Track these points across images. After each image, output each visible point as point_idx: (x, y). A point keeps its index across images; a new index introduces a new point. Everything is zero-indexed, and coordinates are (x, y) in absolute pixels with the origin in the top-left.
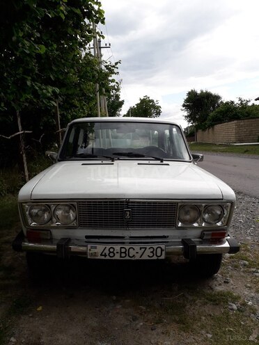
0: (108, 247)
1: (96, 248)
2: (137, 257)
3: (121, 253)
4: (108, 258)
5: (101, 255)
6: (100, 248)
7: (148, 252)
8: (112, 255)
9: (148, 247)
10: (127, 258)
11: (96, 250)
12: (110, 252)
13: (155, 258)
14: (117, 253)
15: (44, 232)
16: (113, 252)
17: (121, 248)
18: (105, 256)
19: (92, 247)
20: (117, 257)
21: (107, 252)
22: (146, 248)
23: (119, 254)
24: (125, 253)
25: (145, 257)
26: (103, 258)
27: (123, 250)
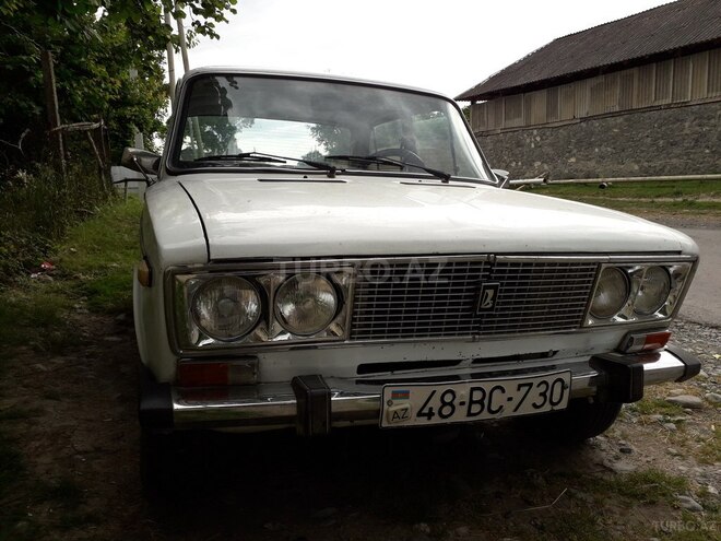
0: (441, 389)
1: (406, 395)
2: (508, 412)
3: (472, 402)
4: (436, 420)
5: (420, 414)
6: (418, 396)
7: (534, 396)
8: (446, 411)
9: (536, 382)
10: (485, 415)
11: (406, 404)
12: (444, 404)
13: (547, 408)
14: (462, 404)
15: (240, 362)
16: (451, 404)
17: (473, 389)
18: (430, 415)
19: (395, 395)
20: (460, 416)
21: (435, 404)
22: (531, 385)
23: (466, 407)
24: (481, 402)
25: (527, 409)
26: (423, 421)
27: (477, 396)
